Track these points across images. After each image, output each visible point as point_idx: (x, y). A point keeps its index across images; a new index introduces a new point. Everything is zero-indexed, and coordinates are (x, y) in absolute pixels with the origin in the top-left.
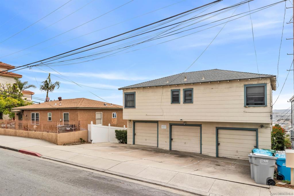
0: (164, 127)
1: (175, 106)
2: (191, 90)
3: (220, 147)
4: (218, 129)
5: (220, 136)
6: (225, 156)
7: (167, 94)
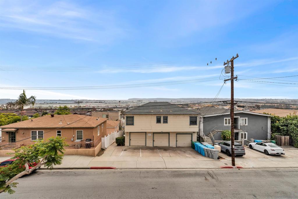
0: (150, 135)
1: (159, 124)
2: (167, 117)
3: (177, 142)
4: (177, 134)
5: (177, 137)
6: (180, 146)
7: (154, 119)
